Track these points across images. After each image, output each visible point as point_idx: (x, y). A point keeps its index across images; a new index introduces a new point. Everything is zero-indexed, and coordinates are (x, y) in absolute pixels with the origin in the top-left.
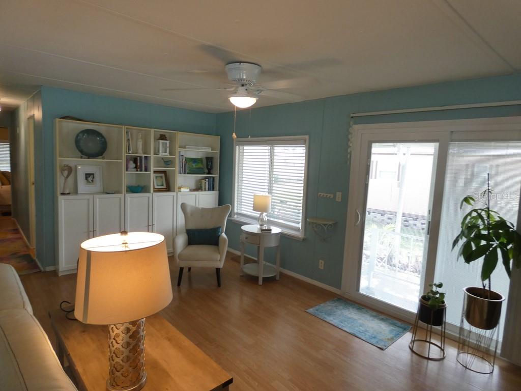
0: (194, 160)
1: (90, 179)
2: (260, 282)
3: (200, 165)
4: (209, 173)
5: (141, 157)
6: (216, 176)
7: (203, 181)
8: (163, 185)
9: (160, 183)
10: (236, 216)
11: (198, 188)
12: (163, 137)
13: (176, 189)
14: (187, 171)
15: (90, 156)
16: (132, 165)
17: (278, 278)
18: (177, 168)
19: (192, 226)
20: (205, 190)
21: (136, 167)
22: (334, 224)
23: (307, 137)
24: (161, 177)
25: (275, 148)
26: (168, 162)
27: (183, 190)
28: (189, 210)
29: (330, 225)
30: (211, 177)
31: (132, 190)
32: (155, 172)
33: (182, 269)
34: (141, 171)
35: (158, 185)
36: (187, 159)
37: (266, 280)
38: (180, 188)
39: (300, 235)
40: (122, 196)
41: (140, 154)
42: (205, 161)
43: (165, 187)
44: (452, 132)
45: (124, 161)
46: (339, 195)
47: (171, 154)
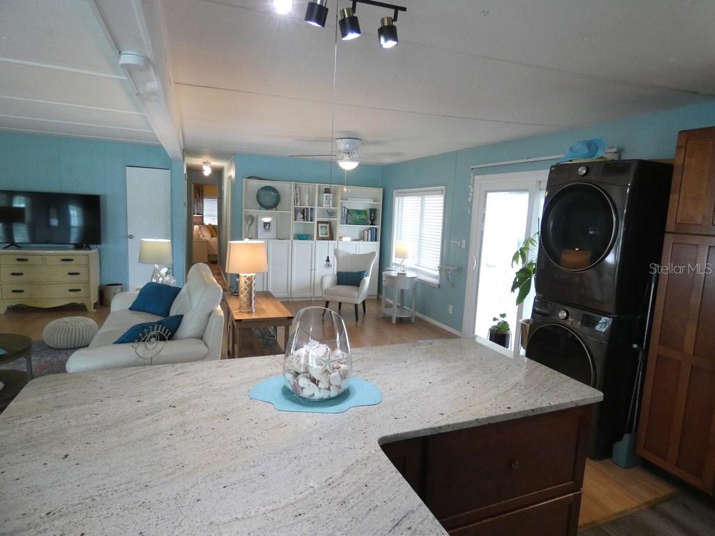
0: (358, 212)
1: (267, 227)
2: (394, 321)
3: (363, 217)
4: (372, 224)
5: (307, 209)
6: (379, 227)
7: (366, 232)
8: (326, 234)
9: (324, 232)
10: (394, 267)
11: (362, 238)
12: (327, 191)
13: (338, 238)
14: (349, 222)
15: (268, 208)
16: (300, 216)
17: (413, 321)
18: (338, 219)
19: (342, 270)
20: (368, 240)
21: (303, 218)
22: (458, 270)
23: (444, 187)
24: (326, 227)
25: (426, 199)
26: (332, 214)
27: (344, 239)
28: (340, 255)
29: (454, 270)
30: (373, 228)
31: (300, 237)
32: (318, 222)
34: (307, 221)
35: (322, 234)
36: (348, 211)
37: (401, 321)
38: (341, 238)
39: (436, 281)
40: (290, 242)
41: (307, 206)
42: (368, 212)
43: (328, 236)
45: (292, 212)
46: (464, 241)
47: (333, 205)
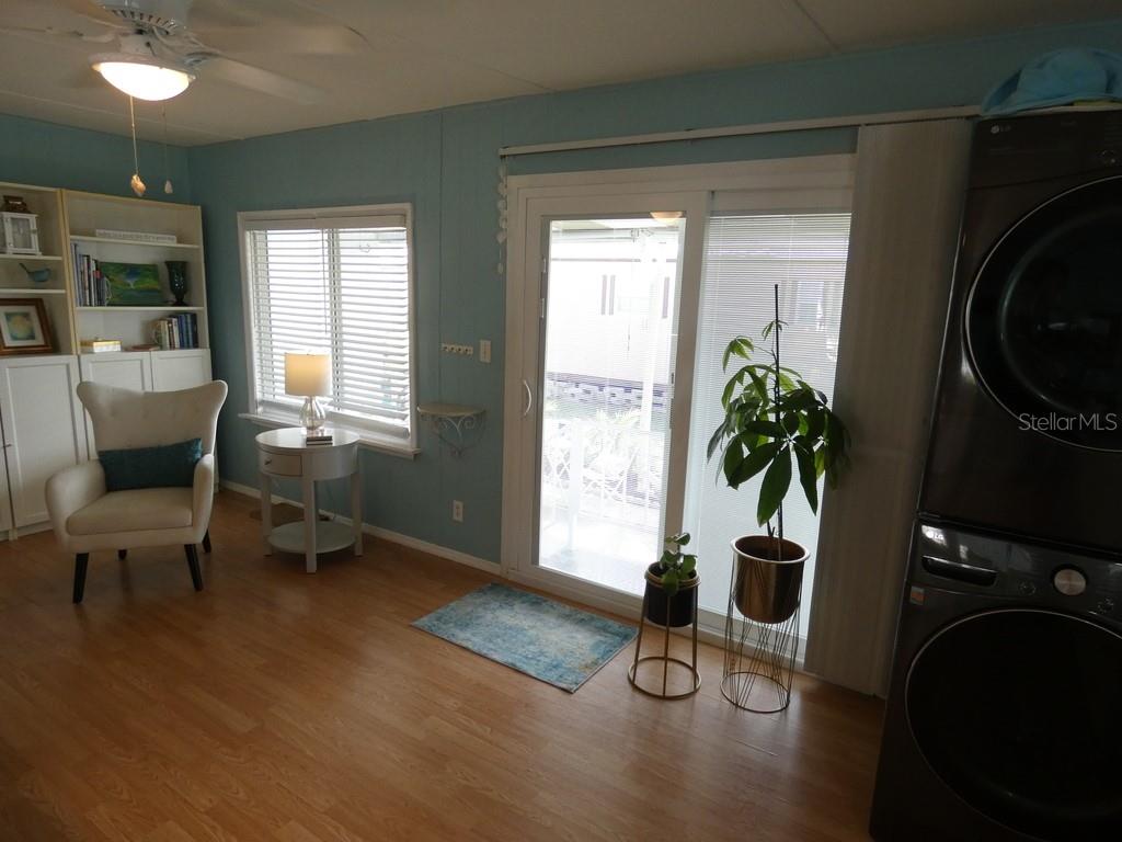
0: (132, 270)
2: (312, 565)
3: (150, 283)
4: (180, 303)
6: (201, 310)
7: (165, 326)
8: (32, 337)
9: (21, 331)
10: (260, 409)
11: (152, 342)
12: (14, 204)
13: (75, 346)
14: (107, 297)
17: (358, 552)
18: (70, 288)
19: (115, 443)
20: (172, 347)
22: (477, 415)
23: (407, 207)
24: (26, 315)
25: (342, 236)
26: (41, 274)
27: (99, 347)
28: (103, 400)
29: (469, 418)
30: (185, 313)
33: (82, 559)
35: (15, 338)
36: (100, 266)
37: (325, 560)
38: (87, 345)
39: (406, 444)
42: (164, 272)
43: (39, 340)
44: (713, 192)
46: (485, 345)
47: (46, 250)
